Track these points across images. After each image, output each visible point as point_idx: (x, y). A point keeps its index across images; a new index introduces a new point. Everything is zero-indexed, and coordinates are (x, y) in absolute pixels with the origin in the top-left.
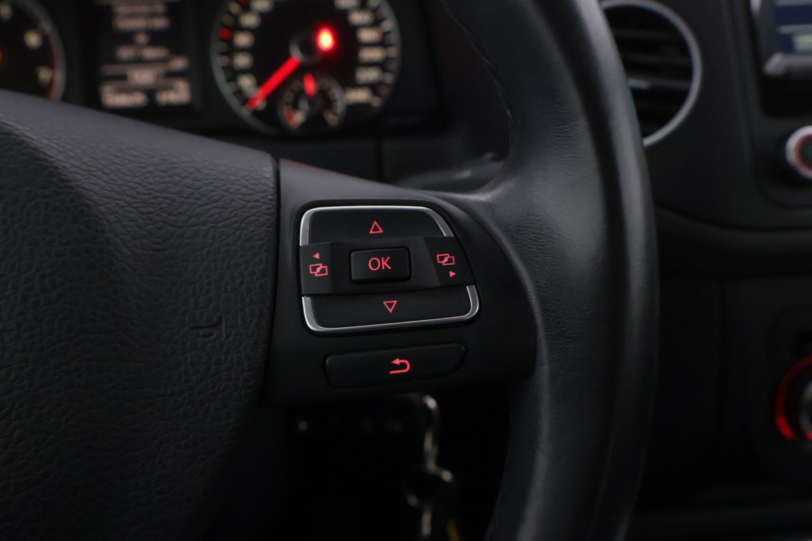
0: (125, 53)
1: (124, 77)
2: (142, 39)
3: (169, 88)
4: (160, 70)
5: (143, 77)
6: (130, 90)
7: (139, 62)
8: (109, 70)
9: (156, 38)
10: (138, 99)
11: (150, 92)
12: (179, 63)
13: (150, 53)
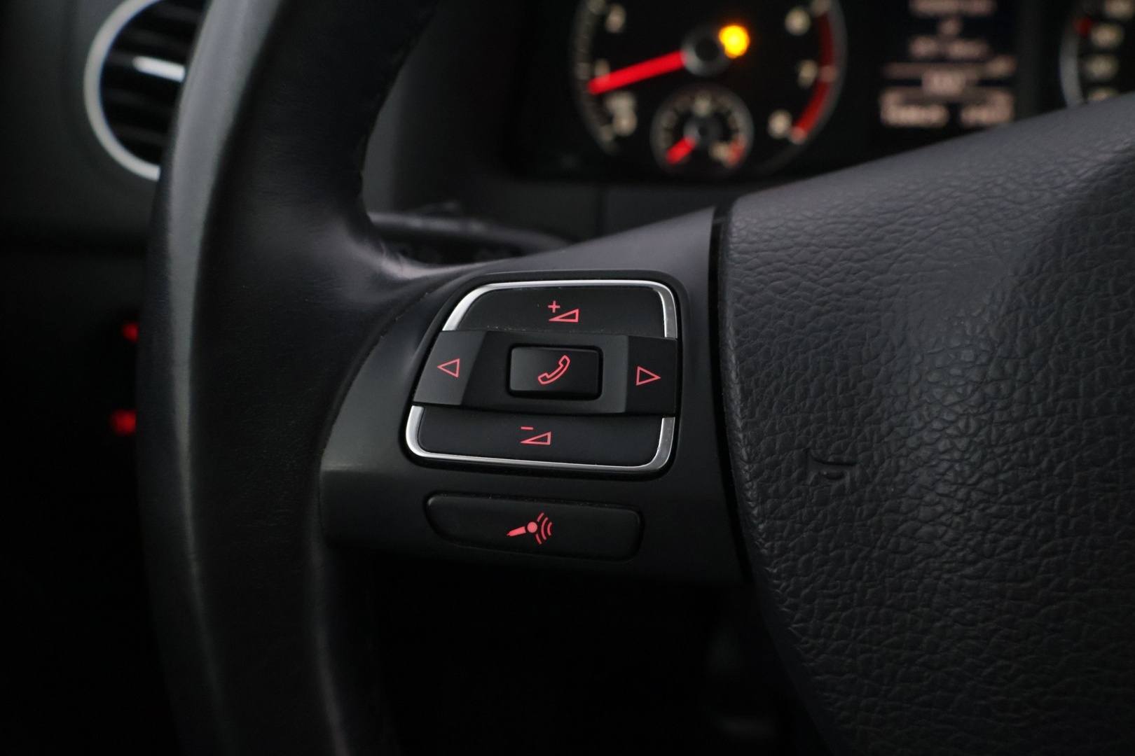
0: (923, 47)
1: (916, 83)
2: (950, 28)
3: (981, 102)
4: (973, 74)
5: (944, 83)
6: (924, 102)
7: (941, 61)
8: (898, 70)
9: (971, 27)
10: (933, 116)
11: (954, 107)
12: (1000, 67)
13: (960, 49)
